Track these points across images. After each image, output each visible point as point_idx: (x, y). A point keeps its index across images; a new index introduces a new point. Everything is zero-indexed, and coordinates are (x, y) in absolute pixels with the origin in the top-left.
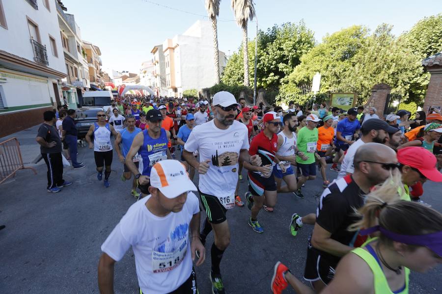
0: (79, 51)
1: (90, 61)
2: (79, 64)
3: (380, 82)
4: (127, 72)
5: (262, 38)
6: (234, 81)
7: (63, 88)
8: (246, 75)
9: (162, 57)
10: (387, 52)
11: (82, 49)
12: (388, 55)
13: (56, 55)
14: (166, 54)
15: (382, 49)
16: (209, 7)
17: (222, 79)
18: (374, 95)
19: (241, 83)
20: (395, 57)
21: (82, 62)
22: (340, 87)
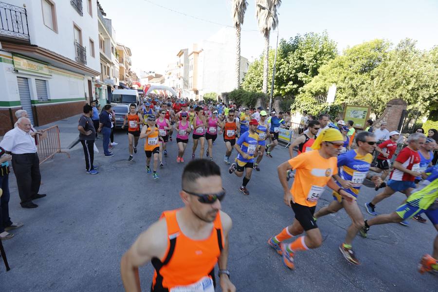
0: (113, 52)
1: (121, 61)
2: (112, 64)
3: (398, 97)
4: (154, 73)
5: (284, 47)
6: (254, 87)
7: (96, 85)
8: (265, 83)
9: (187, 60)
10: (407, 67)
11: (116, 50)
12: (408, 71)
13: (93, 55)
14: (190, 58)
15: (402, 64)
16: (235, 15)
17: (242, 85)
18: (389, 110)
19: (260, 89)
20: (416, 73)
21: (114, 62)
22: (355, 100)
